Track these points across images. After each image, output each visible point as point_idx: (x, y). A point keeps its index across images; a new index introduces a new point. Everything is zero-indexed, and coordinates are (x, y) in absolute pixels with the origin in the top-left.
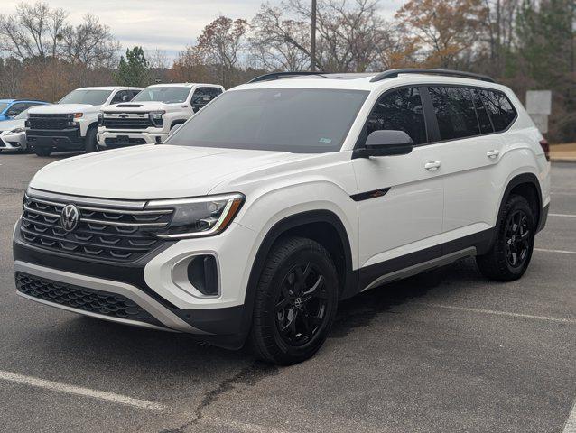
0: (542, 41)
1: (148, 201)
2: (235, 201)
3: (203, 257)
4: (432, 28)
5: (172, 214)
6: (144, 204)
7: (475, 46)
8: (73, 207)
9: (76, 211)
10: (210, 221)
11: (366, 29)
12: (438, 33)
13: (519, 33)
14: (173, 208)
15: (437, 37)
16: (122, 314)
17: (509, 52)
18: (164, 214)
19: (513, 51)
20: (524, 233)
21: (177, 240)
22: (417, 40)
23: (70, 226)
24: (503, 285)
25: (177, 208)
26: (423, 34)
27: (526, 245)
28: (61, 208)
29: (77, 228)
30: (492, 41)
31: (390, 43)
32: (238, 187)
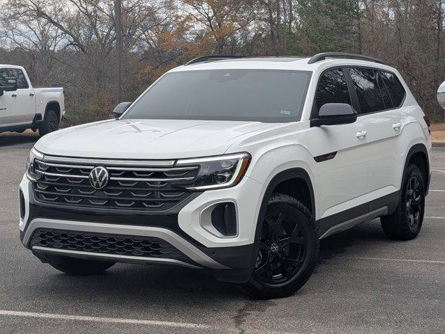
0: (327, 22)
1: (176, 160)
2: (244, 158)
3: (225, 204)
4: (205, 6)
5: (197, 170)
6: (173, 162)
7: (252, 26)
8: (103, 169)
9: (106, 171)
10: (227, 175)
11: (130, 6)
12: (211, 10)
13: (301, 13)
14: (198, 165)
15: (210, 15)
16: (158, 254)
17: (290, 33)
18: (190, 171)
19: (294, 31)
20: (417, 197)
21: (203, 191)
22: (189, 18)
23: (100, 184)
24: (403, 243)
25: (201, 165)
26: (195, 12)
27: (419, 208)
28: (90, 170)
29: (108, 185)
30: (270, 20)
31: (156, 22)
32: (245, 147)
